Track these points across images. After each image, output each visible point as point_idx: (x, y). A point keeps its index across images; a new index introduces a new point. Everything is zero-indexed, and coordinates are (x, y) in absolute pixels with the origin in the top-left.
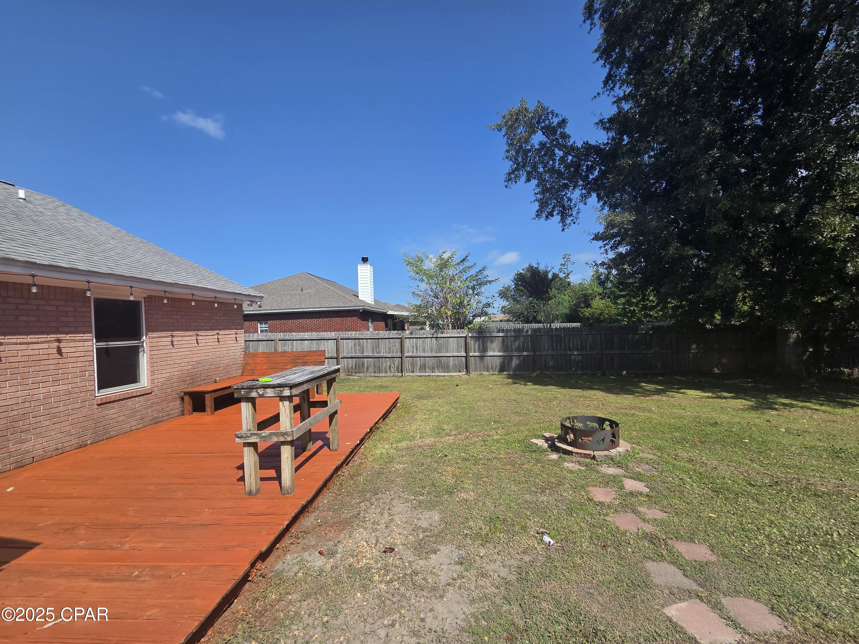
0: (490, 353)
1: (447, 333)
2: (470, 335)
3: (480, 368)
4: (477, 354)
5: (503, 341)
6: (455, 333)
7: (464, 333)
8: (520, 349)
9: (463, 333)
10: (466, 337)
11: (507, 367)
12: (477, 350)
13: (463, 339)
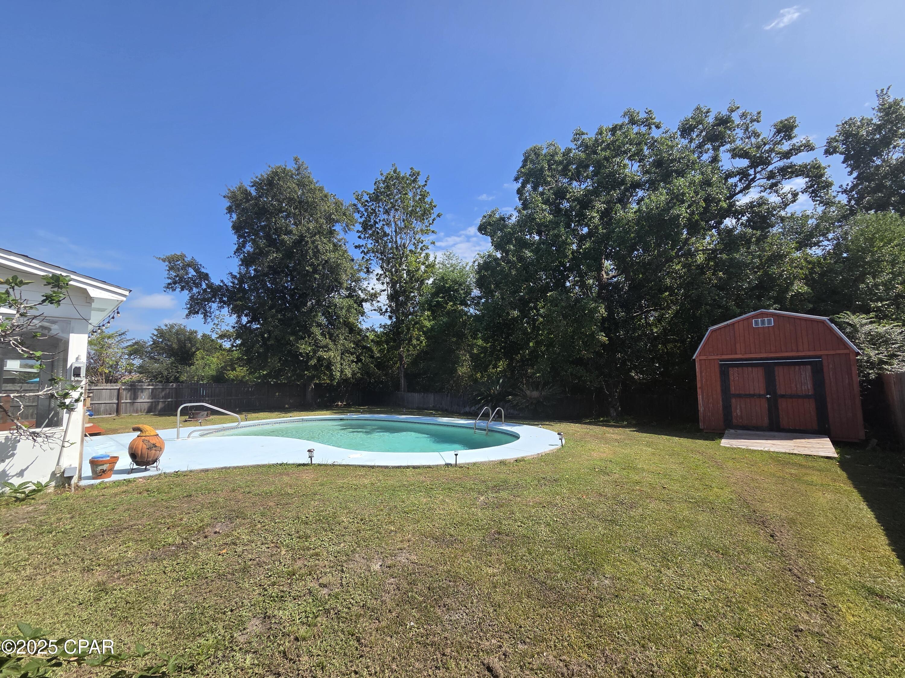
0: (139, 400)
1: (100, 386)
2: (123, 387)
3: (130, 411)
4: (128, 401)
5: (152, 392)
6: (109, 386)
7: (118, 386)
8: (166, 397)
9: (116, 386)
10: (119, 390)
11: (153, 410)
12: (128, 398)
13: (116, 391)
